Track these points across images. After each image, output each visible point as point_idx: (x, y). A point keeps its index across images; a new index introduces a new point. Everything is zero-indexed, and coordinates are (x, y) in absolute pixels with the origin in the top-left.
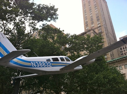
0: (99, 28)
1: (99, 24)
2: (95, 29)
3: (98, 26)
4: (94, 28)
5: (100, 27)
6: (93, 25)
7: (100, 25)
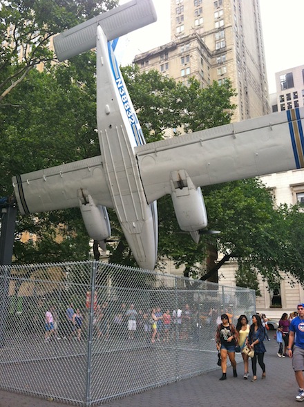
0: (217, 35)
1: (219, 18)
2: (206, 35)
3: (217, 26)
4: (202, 31)
5: (220, 29)
6: (201, 21)
7: (222, 23)
